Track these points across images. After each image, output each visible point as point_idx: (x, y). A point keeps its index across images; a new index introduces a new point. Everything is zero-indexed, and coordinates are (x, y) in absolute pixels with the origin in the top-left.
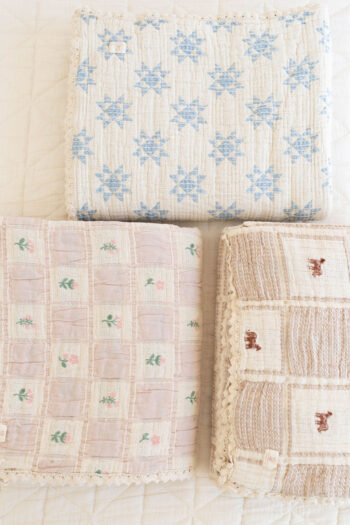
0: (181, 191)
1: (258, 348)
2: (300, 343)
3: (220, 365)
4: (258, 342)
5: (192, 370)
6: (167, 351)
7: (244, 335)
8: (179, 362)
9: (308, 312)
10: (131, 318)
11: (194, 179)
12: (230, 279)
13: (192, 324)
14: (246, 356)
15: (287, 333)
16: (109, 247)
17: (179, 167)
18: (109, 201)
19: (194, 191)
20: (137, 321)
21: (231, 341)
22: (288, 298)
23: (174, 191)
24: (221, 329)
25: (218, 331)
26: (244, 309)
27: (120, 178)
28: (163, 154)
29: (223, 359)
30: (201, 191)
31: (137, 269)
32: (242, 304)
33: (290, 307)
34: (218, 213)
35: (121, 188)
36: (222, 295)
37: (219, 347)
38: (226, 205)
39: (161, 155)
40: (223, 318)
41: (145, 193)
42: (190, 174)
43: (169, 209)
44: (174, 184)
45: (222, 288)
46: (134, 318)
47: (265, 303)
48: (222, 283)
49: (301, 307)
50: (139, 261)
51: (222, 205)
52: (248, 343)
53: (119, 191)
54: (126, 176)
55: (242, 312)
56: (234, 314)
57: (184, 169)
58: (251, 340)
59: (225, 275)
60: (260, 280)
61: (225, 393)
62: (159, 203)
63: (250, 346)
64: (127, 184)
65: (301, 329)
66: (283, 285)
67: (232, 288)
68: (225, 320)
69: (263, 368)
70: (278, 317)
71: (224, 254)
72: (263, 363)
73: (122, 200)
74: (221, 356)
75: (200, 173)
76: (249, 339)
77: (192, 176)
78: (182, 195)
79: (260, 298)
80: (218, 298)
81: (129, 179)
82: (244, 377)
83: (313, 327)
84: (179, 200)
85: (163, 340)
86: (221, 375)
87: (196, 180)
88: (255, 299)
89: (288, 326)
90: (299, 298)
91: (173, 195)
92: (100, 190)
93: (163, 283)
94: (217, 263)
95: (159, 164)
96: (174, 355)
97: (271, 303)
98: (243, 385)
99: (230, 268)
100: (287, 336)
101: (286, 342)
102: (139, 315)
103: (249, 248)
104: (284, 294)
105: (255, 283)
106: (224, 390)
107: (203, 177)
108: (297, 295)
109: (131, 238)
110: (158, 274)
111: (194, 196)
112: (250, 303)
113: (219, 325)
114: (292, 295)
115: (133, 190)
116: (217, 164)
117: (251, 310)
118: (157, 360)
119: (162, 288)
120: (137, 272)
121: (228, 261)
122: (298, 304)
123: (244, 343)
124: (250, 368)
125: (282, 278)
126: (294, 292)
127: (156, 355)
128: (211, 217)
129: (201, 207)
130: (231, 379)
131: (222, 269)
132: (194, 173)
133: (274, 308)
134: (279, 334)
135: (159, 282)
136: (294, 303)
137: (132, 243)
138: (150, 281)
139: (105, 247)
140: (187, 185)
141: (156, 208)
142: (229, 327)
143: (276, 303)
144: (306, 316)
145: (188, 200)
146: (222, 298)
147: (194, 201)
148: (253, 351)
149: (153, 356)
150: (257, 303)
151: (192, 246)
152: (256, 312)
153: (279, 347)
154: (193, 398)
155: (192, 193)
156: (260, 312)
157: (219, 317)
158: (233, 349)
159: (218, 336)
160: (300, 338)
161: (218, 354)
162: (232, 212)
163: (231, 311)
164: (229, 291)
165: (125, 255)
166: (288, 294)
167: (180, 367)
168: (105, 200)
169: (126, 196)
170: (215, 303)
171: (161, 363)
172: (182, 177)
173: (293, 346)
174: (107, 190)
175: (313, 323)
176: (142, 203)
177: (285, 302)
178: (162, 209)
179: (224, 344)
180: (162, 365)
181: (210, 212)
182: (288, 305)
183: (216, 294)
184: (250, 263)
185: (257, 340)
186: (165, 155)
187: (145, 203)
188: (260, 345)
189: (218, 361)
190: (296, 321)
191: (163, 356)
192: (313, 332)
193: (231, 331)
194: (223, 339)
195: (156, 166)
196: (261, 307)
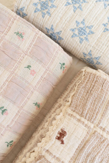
0: (76, 32)
1: (62, 142)
2: (88, 156)
3: (36, 136)
4: (64, 139)
5: (20, 129)
6: (12, 110)
7: (59, 130)
8: (15, 120)
9: (104, 141)
10: (5, 79)
11: (88, 30)
12: (72, 94)
13: (36, 104)
14: (53, 142)
15: (85, 145)
16: (20, 35)
17: (84, 20)
18: (37, 13)
19: (83, 37)
20: (7, 83)
21: (51, 128)
22: (97, 125)
23: (73, 30)
24: (50, 117)
25: (48, 116)
26: (69, 115)
27: (50, 5)
28: (80, 7)
29: (40, 133)
30: (86, 39)
31: (26, 56)
32: (70, 111)
33: (95, 131)
34: (87, 57)
35: (47, 10)
36: (62, 100)
37: (43, 125)
38: (95, 55)
39: (78, 7)
40: (55, 112)
41: (57, 21)
42: (87, 27)
43: (64, 38)
44: (75, 26)
45: (65, 96)
46: (7, 81)
47: (83, 119)
48: (66, 93)
49: (102, 136)
50: (30, 53)
51: (92, 53)
52: (59, 135)
53: (45, 11)
54: (54, 6)
55: (67, 116)
56: (61, 114)
57: (86, 22)
58: (61, 135)
59: (71, 90)
60: (88, 105)
61: (28, 154)
62: (61, 32)
63: (59, 138)
64: (52, 10)
65: (93, 148)
66: (99, 116)
67: (70, 99)
68: (55, 114)
69: (57, 156)
70: (85, 133)
71: (77, 79)
72: (59, 153)
73: (43, 17)
74: (40, 131)
75: (93, 30)
76: (60, 134)
77: (87, 29)
78: (76, 35)
79: (81, 115)
80: (59, 100)
81: (54, 8)
82: (44, 153)
83: (101, 152)
84: (72, 36)
85: (14, 103)
86: (33, 141)
87: (88, 32)
88: (78, 114)
89: (87, 141)
90: (104, 130)
91: (71, 32)
92: (36, 4)
93: (35, 73)
94: (70, 82)
95: (75, 11)
96: (15, 114)
97: (86, 122)
98: (40, 157)
99: (76, 88)
100: (83, 147)
101: (81, 149)
102: (10, 81)
103: (93, 84)
104: (96, 122)
105: (85, 105)
106: (29, 151)
107: (92, 33)
108: (103, 127)
109: (34, 38)
110: (36, 66)
111: (82, 39)
112: (74, 114)
113: (51, 114)
114: (101, 125)
115: (53, 16)
116: (104, 31)
117: (72, 118)
118: (3, 111)
119: (33, 75)
120: (25, 58)
121: (77, 84)
122: (101, 132)
123: (56, 134)
124: (51, 151)
125: (101, 112)
126: (103, 125)
127: (5, 108)
128: (83, 57)
129: (81, 48)
130: (36, 149)
131: (71, 86)
132: (89, 28)
133: (86, 125)
134: (80, 142)
135: (34, 71)
136: (99, 130)
137: (33, 41)
138: (29, 67)
139: (17, 33)
140: (82, 31)
141: (58, 33)
142: (54, 119)
143: (89, 124)
144: (101, 142)
145: (77, 39)
146: (61, 101)
147: (80, 42)
148: (59, 142)
149: (3, 107)
150: (78, 117)
151: (64, 64)
152: (75, 121)
153: (74, 150)
154: (10, 144)
155: (82, 37)
156: (77, 123)
157: (53, 110)
158: (48, 133)
159: (46, 119)
160: (90, 154)
161: (40, 128)
162: (95, 61)
163: (61, 111)
164: (67, 99)
165: (25, 45)
166: (99, 123)
167: (14, 123)
168: (35, 12)
169: (47, 16)
170: (56, 101)
171: (4, 114)
172: (82, 26)
173: (83, 155)
174: (39, 7)
175: (103, 150)
176: (52, 26)
177: (94, 127)
178: (61, 36)
179: (46, 126)
180: (5, 116)
181: (84, 53)
182: (95, 129)
183: (59, 97)
184: (89, 92)
185: (65, 137)
186: (81, 9)
187: (54, 27)
188: (65, 142)
189: (37, 132)
190: (94, 142)
191: (9, 111)
192: (99, 154)
193: (54, 122)
194: (47, 123)
195: (72, 11)
196: (79, 120)
